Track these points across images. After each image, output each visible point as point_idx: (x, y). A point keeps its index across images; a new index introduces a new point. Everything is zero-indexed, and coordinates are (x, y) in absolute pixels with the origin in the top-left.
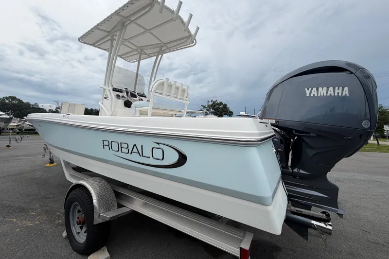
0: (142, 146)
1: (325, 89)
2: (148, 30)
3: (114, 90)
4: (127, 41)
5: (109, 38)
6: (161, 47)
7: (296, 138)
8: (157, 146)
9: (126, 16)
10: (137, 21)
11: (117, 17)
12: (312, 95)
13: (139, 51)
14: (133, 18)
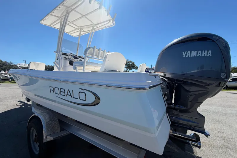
0: (73, 91)
1: (196, 52)
2: (84, 16)
3: (63, 54)
4: (72, 23)
5: (59, 21)
6: (93, 27)
7: (177, 85)
8: (82, 91)
9: (69, 6)
10: (76, 10)
11: (63, 7)
12: (187, 56)
13: (80, 29)
14: (73, 8)
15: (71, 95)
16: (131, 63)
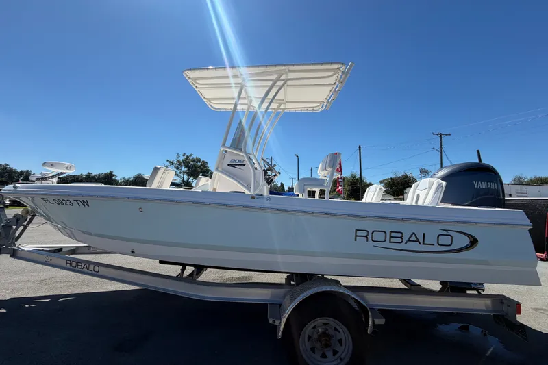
15: (418, 241)
16: (199, 164)
